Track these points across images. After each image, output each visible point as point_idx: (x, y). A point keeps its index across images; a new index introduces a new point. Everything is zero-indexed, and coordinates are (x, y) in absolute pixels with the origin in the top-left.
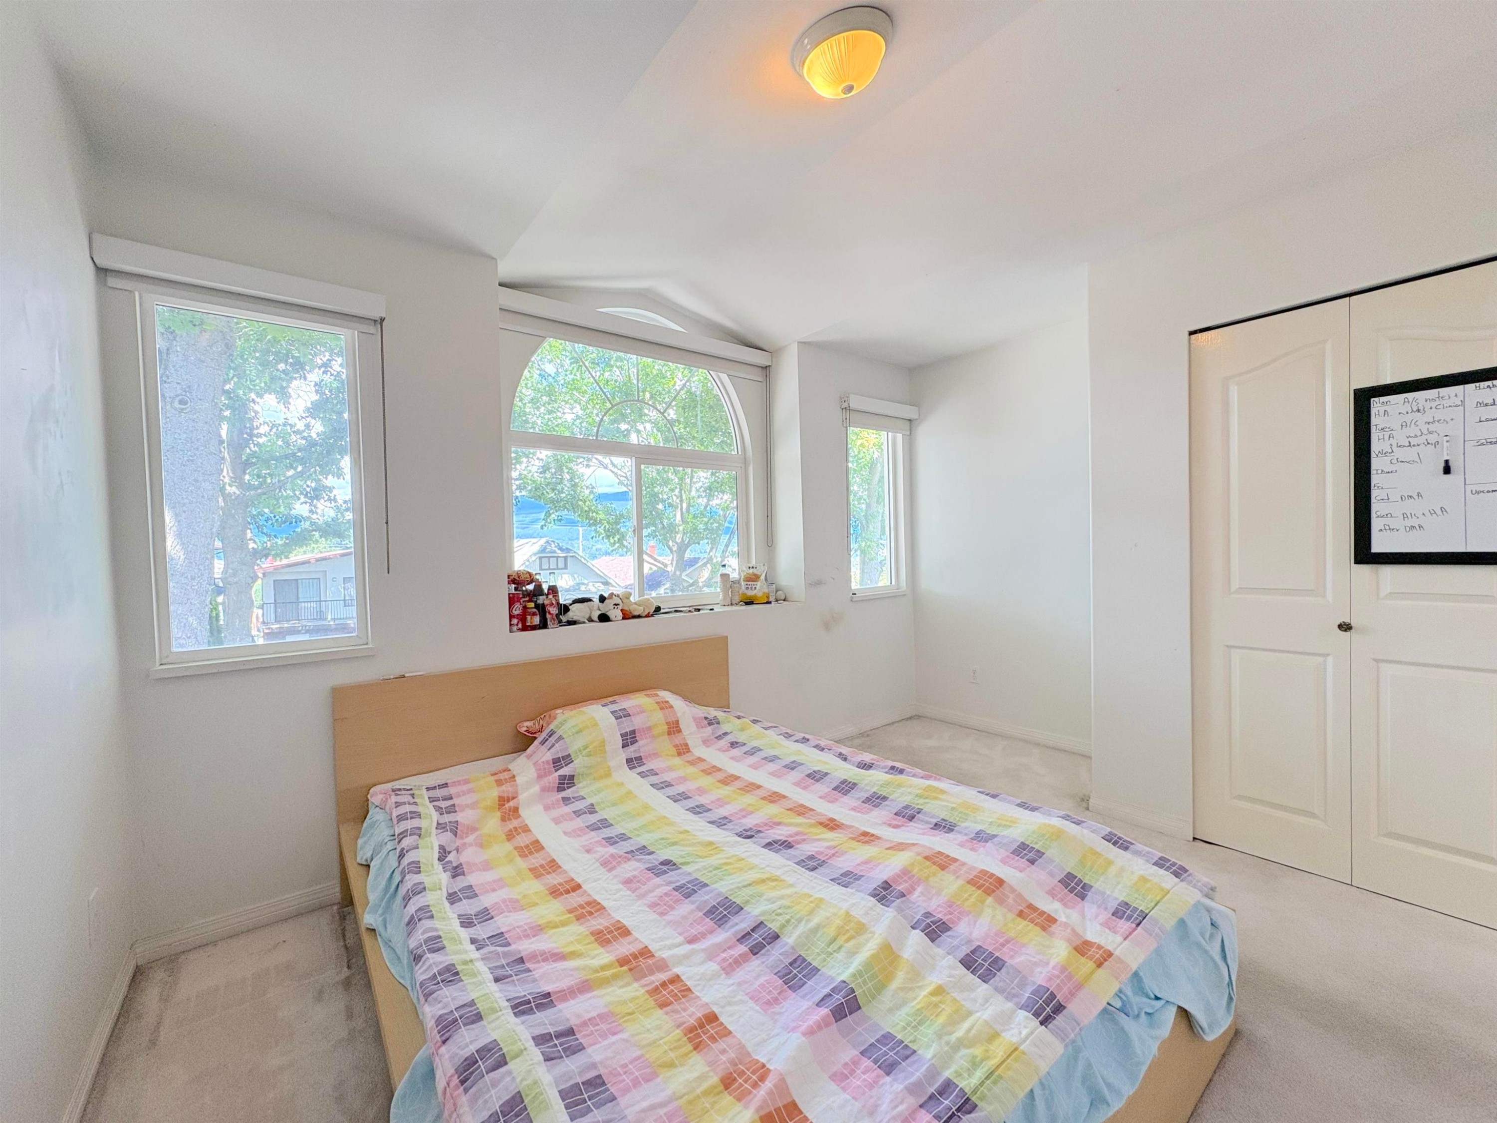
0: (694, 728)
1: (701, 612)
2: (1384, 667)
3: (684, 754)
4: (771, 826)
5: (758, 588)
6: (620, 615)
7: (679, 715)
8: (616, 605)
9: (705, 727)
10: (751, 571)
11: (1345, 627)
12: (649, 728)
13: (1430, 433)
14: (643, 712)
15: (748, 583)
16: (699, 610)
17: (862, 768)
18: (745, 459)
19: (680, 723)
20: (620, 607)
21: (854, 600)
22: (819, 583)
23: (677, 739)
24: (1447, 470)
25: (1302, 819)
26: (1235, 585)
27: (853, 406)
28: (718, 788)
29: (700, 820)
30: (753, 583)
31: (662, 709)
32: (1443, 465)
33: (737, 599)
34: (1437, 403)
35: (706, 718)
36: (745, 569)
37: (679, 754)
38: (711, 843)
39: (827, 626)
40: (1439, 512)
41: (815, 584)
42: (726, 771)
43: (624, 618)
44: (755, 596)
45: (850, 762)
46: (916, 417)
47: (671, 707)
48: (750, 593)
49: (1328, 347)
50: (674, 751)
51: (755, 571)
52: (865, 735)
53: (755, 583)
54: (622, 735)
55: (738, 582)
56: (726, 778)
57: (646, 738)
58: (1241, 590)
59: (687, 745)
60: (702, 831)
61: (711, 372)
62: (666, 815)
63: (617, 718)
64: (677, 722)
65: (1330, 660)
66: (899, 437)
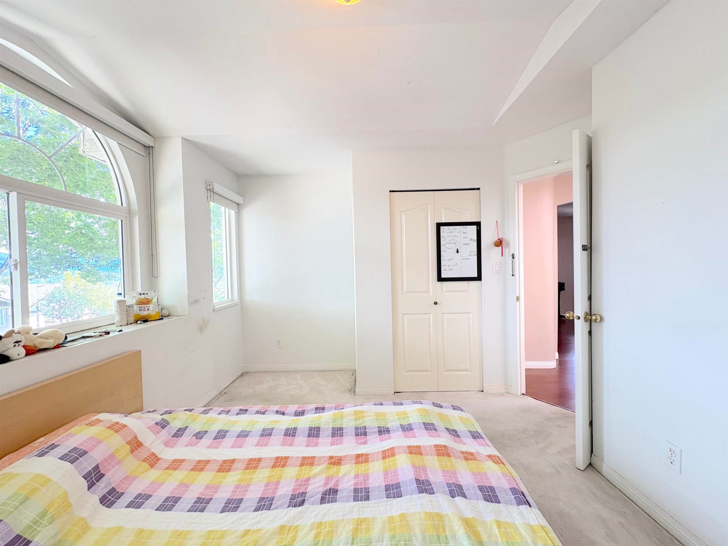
0: (152, 436)
1: (111, 335)
2: (444, 315)
3: (156, 463)
4: (305, 485)
5: (150, 308)
6: (24, 352)
7: (135, 430)
8: (17, 342)
9: (160, 431)
10: (143, 296)
11: (436, 303)
12: (112, 456)
13: (454, 240)
14: (100, 442)
15: (141, 306)
16: (108, 333)
17: (299, 416)
18: (129, 210)
19: (138, 437)
20: (22, 344)
21: (216, 310)
22: (196, 301)
23: (143, 453)
24: (458, 252)
25: (425, 373)
26: (405, 290)
27: (216, 190)
28: (224, 478)
29: (245, 513)
30: (145, 306)
31: (117, 431)
32: (456, 250)
33: (132, 319)
34: (455, 230)
35: (157, 424)
36: (136, 295)
37: (152, 466)
38: (282, 528)
39: (201, 329)
40: (456, 265)
41: (194, 302)
42: (215, 461)
43: (27, 354)
44: (149, 315)
45: (288, 414)
46: (243, 203)
47: (125, 426)
48: (146, 313)
49: (429, 206)
50: (146, 465)
51: (146, 296)
52: (223, 393)
53: (148, 306)
54: (85, 477)
55: (132, 306)
56: (221, 466)
57: (113, 467)
58: (407, 292)
59: (153, 454)
60: (259, 522)
61: (95, 132)
62: (210, 529)
63: (72, 462)
64: (136, 437)
65: (431, 315)
66: (233, 213)
